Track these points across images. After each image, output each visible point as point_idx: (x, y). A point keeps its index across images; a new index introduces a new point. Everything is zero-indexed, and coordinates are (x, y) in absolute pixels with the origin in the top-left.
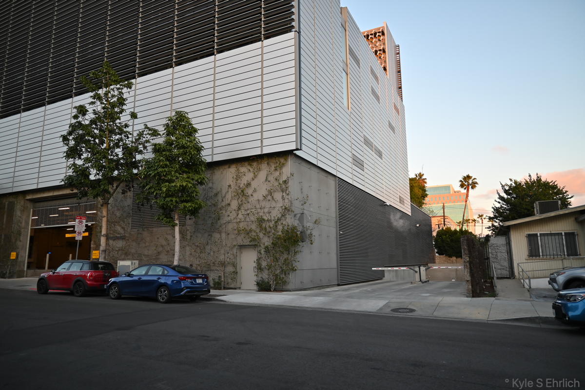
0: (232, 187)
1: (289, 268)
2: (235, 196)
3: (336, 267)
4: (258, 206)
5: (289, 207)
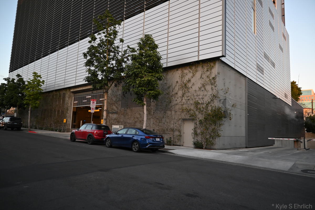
0: (179, 82)
1: (216, 134)
2: (180, 88)
3: (245, 136)
4: (195, 94)
5: (216, 95)
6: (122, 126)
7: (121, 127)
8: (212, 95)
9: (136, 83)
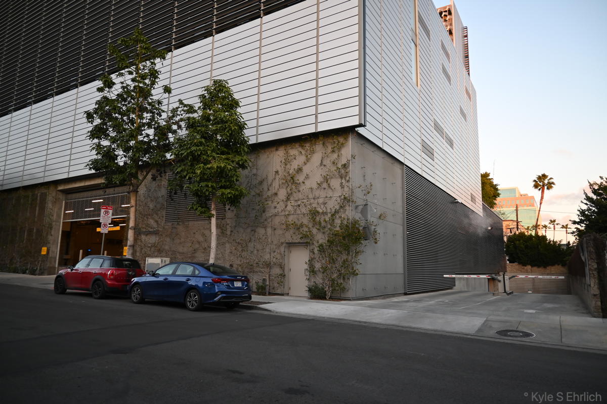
0: (280, 173)
1: (349, 271)
2: (283, 183)
3: (403, 273)
4: (311, 196)
5: (349, 196)
6: (168, 260)
7: (164, 261)
8: (343, 197)
9: (195, 173)
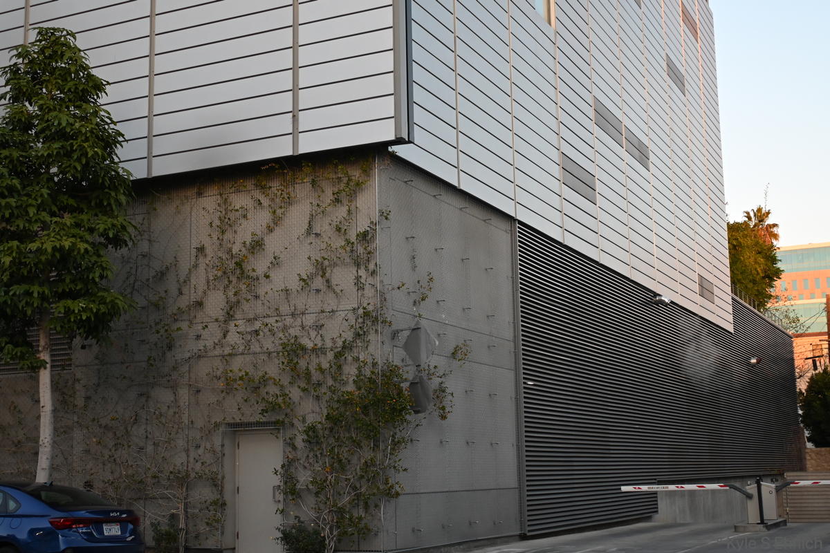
0: (209, 251)
1: (378, 488)
2: (216, 278)
3: (515, 486)
4: (285, 309)
5: (376, 310)
8: (361, 311)
